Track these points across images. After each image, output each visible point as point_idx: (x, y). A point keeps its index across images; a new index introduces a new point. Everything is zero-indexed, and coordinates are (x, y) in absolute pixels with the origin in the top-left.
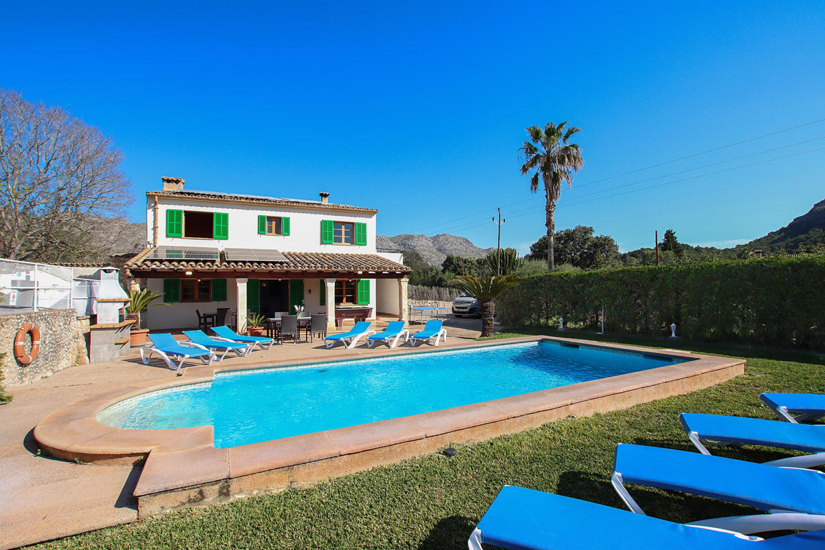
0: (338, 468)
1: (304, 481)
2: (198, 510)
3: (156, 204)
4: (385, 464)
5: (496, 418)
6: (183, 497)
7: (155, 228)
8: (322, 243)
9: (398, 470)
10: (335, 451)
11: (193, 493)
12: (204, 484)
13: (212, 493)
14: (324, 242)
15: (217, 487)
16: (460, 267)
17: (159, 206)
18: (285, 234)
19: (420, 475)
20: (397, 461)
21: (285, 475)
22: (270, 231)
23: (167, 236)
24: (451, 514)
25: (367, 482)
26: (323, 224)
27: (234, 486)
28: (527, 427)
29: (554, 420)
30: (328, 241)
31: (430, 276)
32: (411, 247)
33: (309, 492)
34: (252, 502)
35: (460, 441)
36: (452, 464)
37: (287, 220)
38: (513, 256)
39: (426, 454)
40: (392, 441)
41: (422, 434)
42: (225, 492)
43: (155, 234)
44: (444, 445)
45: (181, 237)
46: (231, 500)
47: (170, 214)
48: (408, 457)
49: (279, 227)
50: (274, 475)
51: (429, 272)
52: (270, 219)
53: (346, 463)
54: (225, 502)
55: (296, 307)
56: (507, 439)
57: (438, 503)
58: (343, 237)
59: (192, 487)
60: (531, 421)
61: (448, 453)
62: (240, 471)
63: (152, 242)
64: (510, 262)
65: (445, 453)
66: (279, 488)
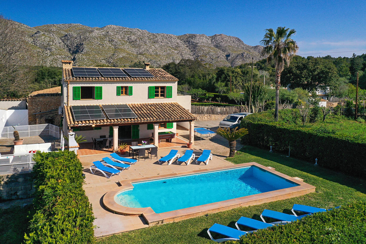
0: (183, 218)
1: (176, 221)
2: (158, 225)
3: (68, 84)
4: (192, 218)
5: (219, 208)
6: (156, 223)
7: (68, 96)
8: (149, 98)
9: (195, 219)
10: (182, 215)
11: (157, 222)
12: (159, 221)
13: (160, 222)
14: (150, 97)
15: (161, 221)
16: (229, 76)
17: (69, 85)
18: (130, 95)
19: (200, 220)
20: (195, 217)
21: (173, 219)
22: (122, 93)
23: (73, 99)
24: (206, 228)
25: (189, 221)
26: (150, 88)
27: (164, 221)
28: (227, 210)
29: (236, 208)
30: (152, 97)
31: (208, 80)
32: (194, 44)
33: (177, 223)
34: (167, 224)
35: (209, 213)
36: (207, 218)
37: (131, 87)
38: (260, 88)
39: (201, 216)
40: (194, 213)
41: (201, 211)
42: (162, 222)
43: (68, 99)
44: (206, 214)
45: (80, 100)
46: (163, 224)
47: (74, 88)
48: (197, 216)
49: (126, 91)
50: (171, 219)
51: (207, 76)
52: (122, 87)
53: (184, 217)
54: (162, 224)
55: (143, 141)
56: (221, 212)
57: (203, 226)
58: (160, 94)
59: (157, 221)
60: (229, 208)
61: (207, 215)
62: (165, 219)
63: (66, 103)
64: (258, 91)
65: (206, 216)
66: (171, 222)
